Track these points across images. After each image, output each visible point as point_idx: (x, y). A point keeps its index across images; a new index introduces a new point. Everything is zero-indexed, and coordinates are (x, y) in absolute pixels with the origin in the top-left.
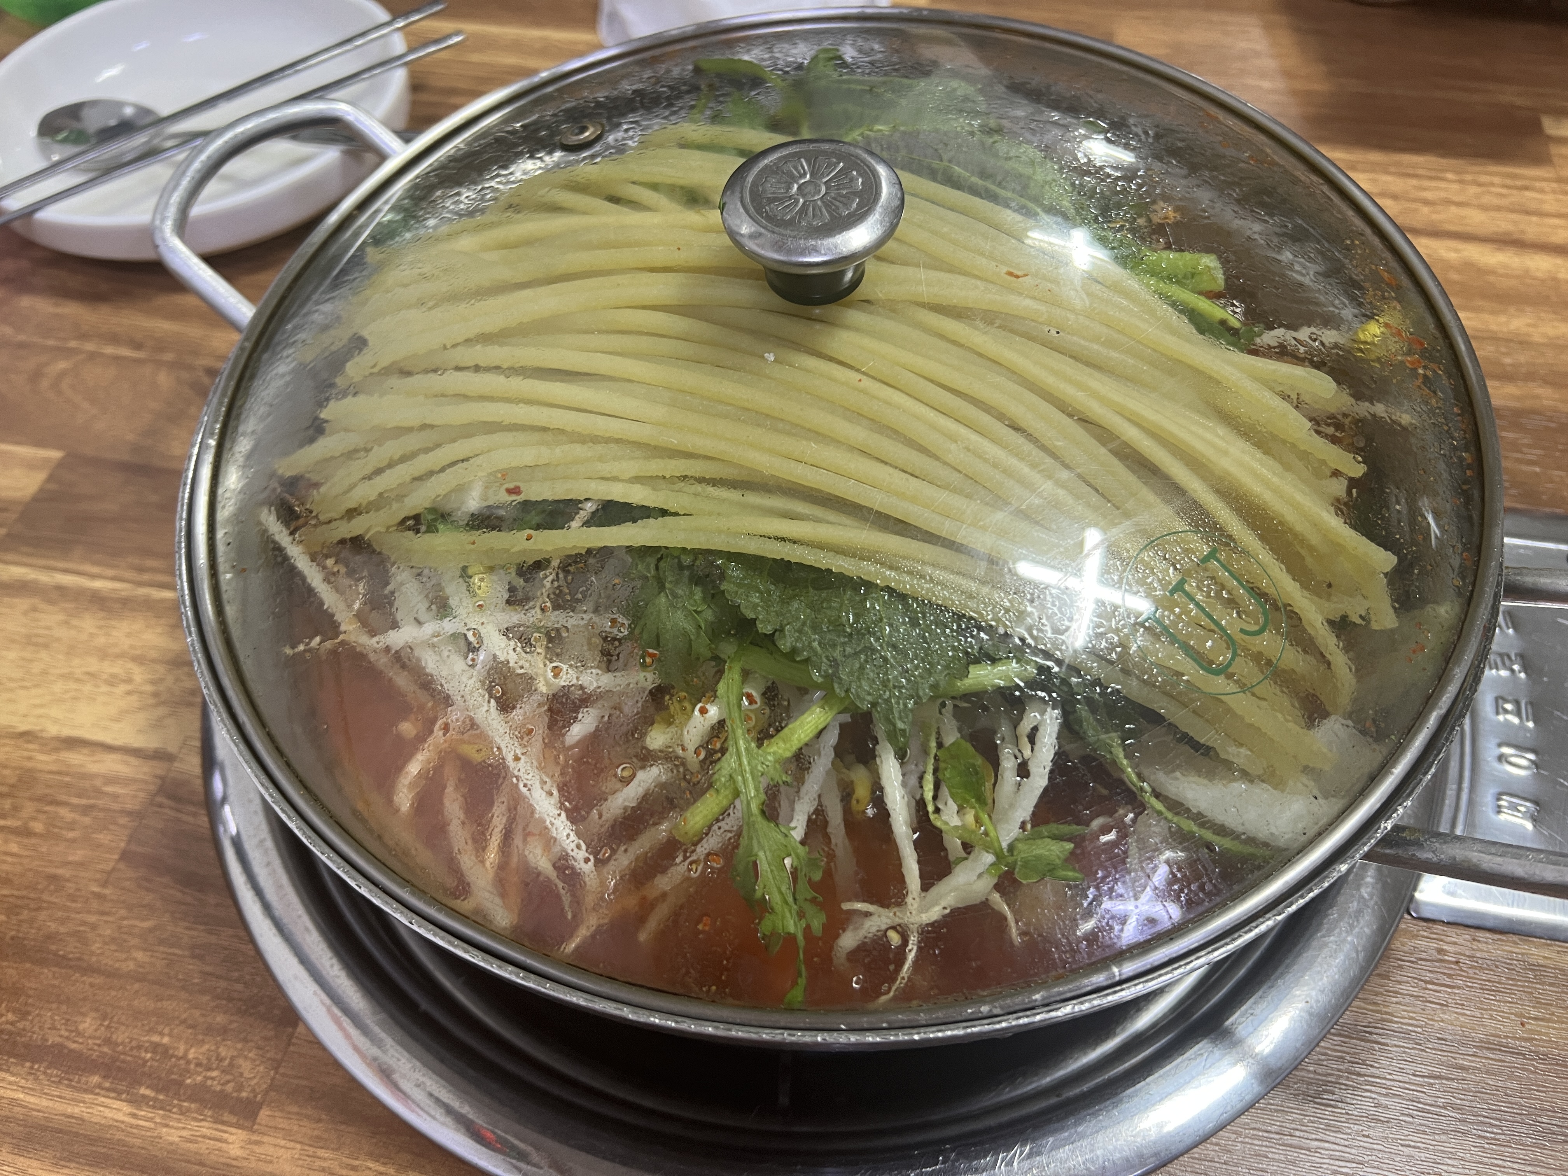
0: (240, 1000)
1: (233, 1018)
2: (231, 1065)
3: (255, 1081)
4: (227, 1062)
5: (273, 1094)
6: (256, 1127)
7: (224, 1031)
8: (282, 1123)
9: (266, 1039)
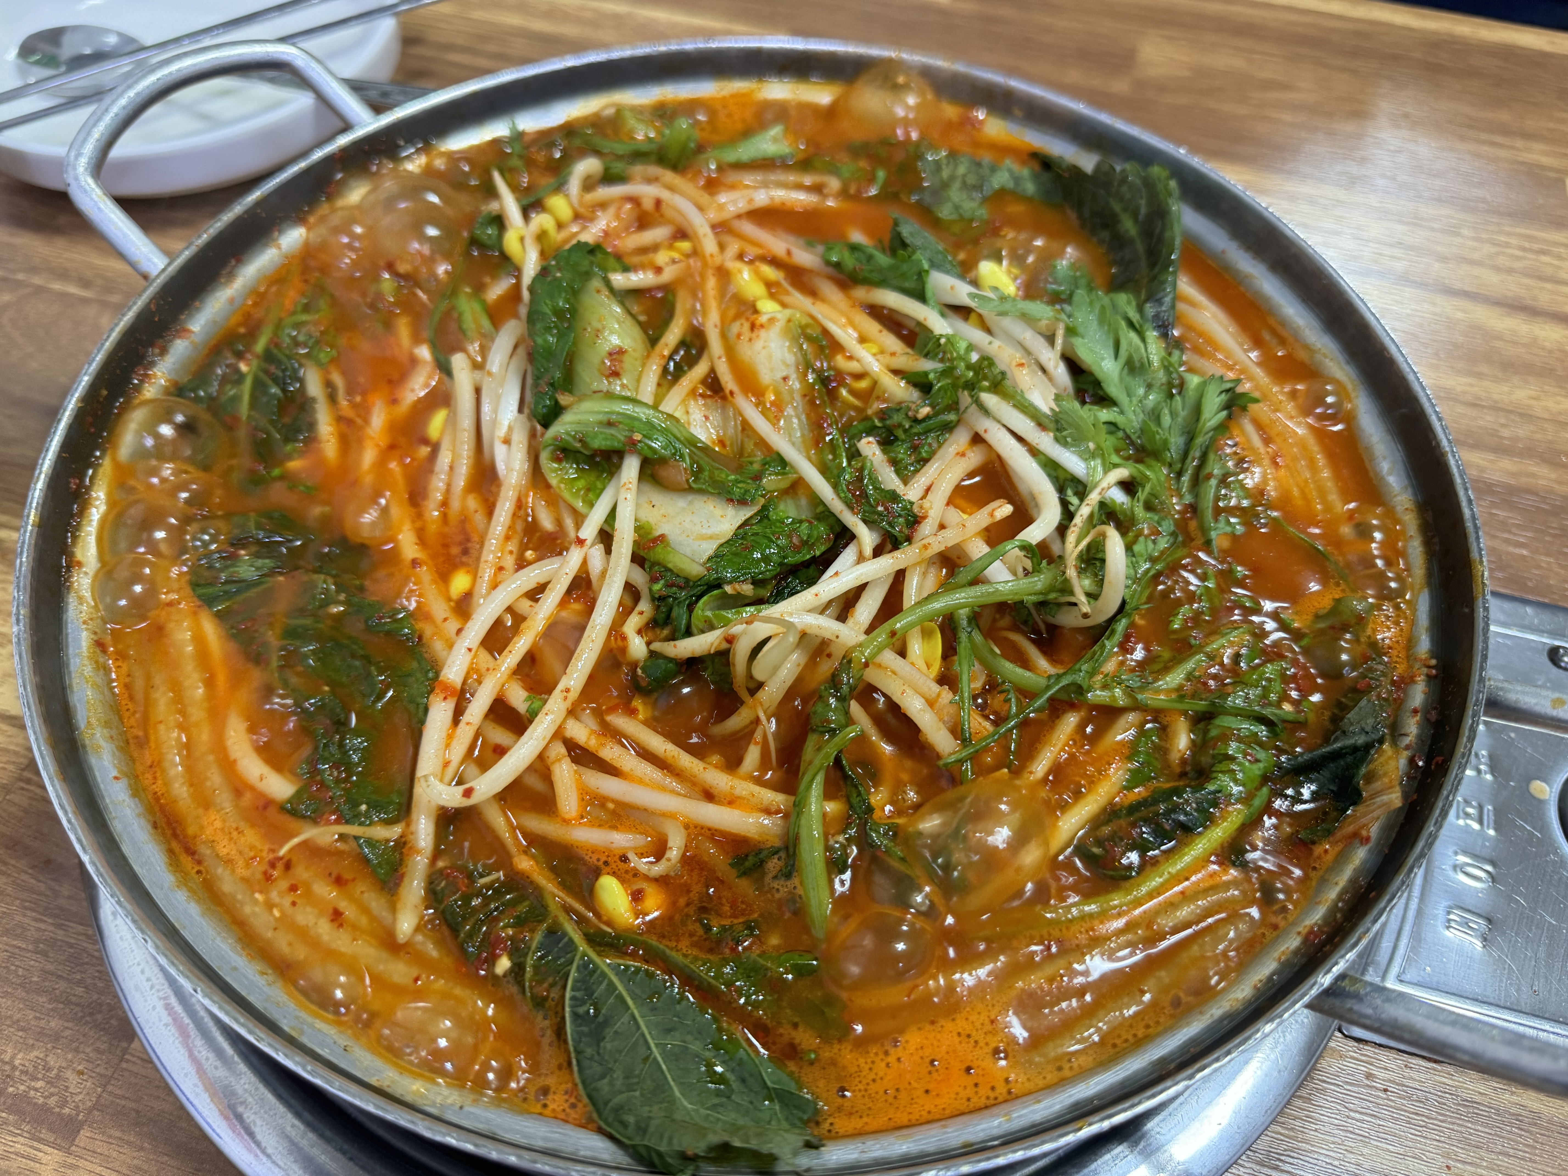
0: (77, 1005)
1: (66, 1024)
2: (58, 1077)
3: (80, 1097)
4: (55, 1072)
5: (96, 1113)
6: (73, 1148)
7: (56, 1038)
8: (102, 1148)
9: (98, 1050)
